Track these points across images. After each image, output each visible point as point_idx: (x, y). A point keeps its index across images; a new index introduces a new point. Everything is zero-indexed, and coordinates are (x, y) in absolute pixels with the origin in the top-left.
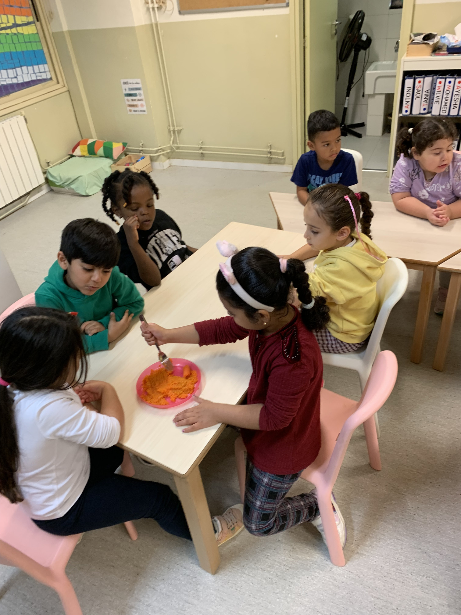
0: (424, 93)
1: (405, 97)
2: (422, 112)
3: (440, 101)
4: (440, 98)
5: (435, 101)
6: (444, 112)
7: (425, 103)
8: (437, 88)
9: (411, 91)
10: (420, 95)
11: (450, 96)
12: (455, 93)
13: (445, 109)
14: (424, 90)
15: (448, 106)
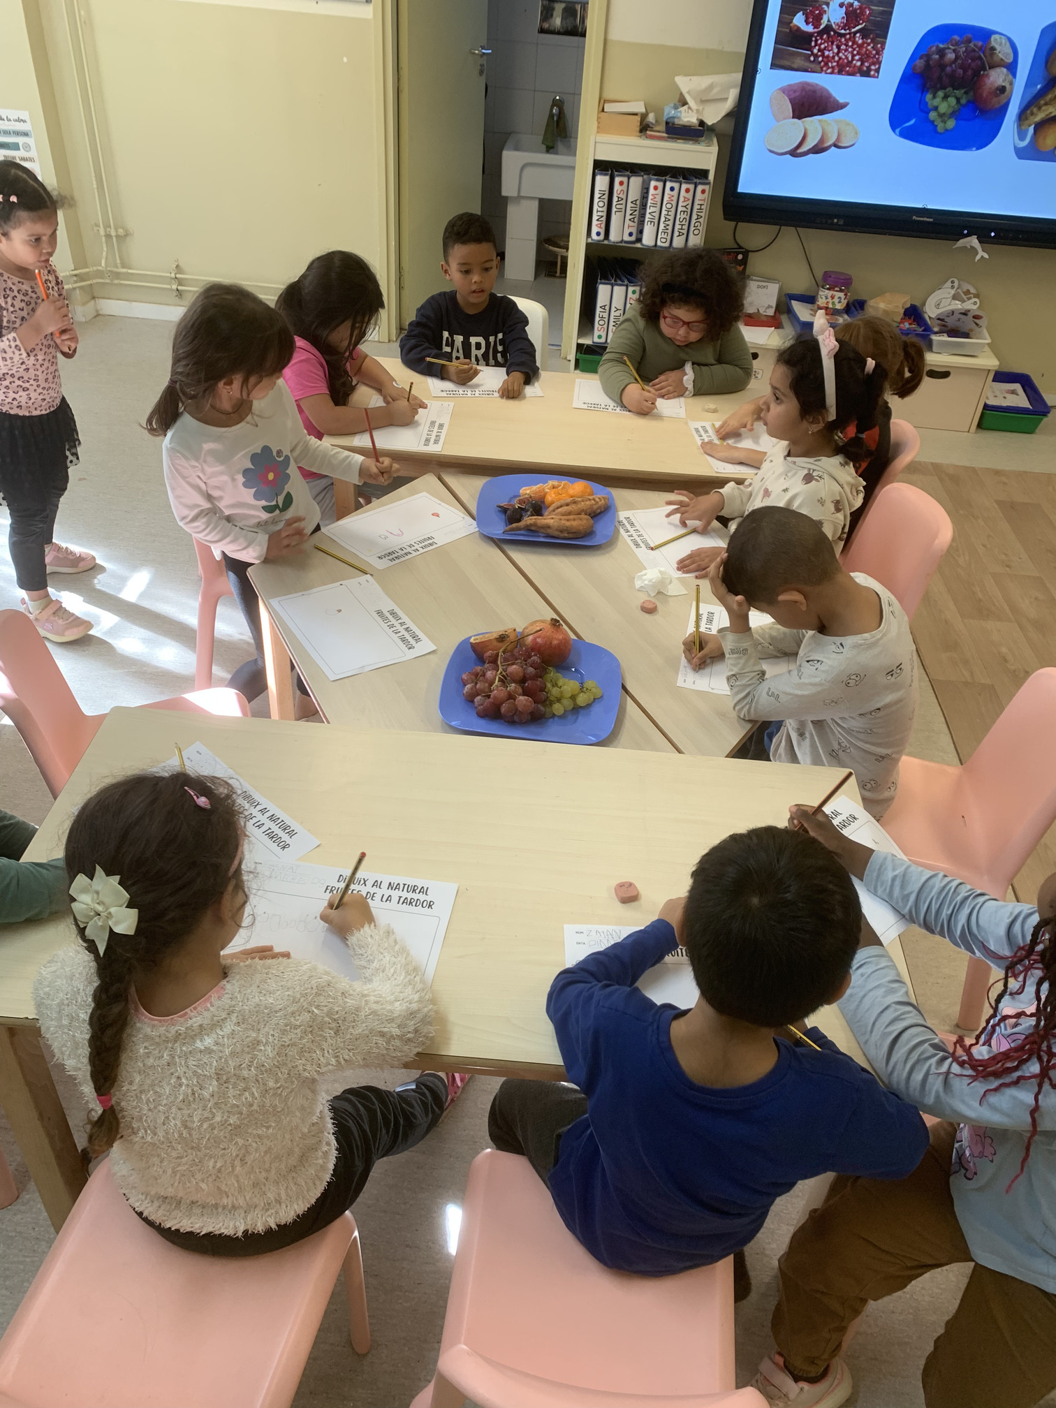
0: (629, 205)
1: (595, 207)
2: (626, 238)
3: (656, 221)
4: (657, 215)
5: (647, 220)
6: (664, 240)
7: (632, 224)
8: (650, 197)
9: (606, 197)
10: (623, 207)
11: (672, 213)
12: (680, 209)
13: (665, 236)
14: (630, 200)
15: (670, 231)
